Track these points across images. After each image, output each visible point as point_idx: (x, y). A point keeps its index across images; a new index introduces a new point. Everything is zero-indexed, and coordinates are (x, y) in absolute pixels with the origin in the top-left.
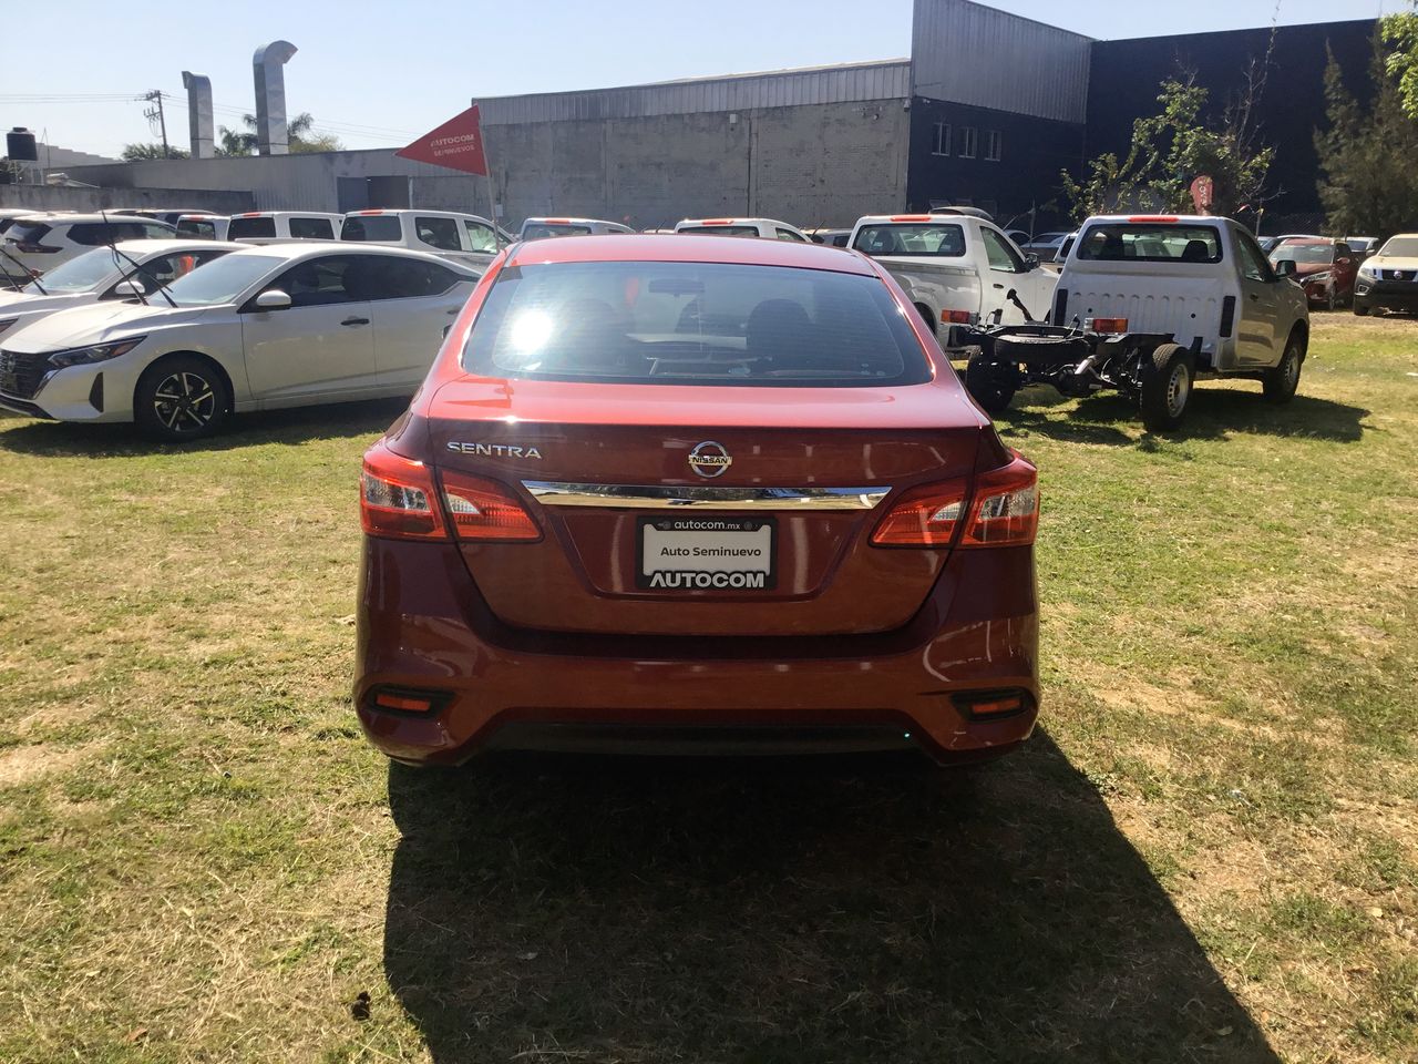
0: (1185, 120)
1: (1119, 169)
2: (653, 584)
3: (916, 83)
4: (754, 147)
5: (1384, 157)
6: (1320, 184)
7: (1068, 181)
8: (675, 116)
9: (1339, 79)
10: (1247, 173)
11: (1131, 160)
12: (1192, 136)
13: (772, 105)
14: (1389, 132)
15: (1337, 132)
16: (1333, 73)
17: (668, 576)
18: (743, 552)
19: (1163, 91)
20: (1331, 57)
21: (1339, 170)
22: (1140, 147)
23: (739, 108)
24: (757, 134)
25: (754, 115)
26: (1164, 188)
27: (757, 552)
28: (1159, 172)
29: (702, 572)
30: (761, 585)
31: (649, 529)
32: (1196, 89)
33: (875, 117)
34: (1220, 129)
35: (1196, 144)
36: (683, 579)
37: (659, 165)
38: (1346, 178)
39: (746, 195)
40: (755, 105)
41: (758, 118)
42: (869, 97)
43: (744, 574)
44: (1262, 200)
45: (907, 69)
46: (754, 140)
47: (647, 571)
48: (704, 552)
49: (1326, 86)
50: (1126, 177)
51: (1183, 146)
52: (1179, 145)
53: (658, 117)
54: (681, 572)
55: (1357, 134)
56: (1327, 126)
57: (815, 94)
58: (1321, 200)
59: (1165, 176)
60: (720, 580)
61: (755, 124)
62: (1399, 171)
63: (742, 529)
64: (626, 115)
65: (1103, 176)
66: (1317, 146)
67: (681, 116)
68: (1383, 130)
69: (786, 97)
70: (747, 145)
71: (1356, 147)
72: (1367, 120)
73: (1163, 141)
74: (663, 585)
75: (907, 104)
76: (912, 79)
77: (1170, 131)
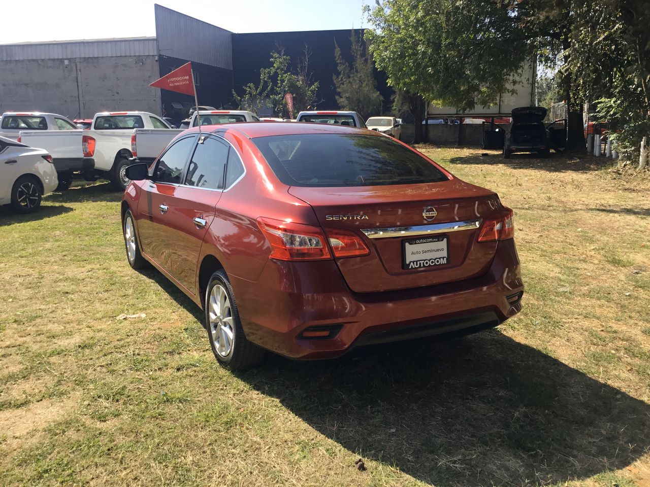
0: (282, 70)
1: (257, 90)
2: (410, 267)
3: (160, 49)
4: (79, 76)
5: (360, 86)
6: (337, 97)
7: (235, 95)
8: (33, 60)
9: (340, 54)
10: (309, 92)
11: (261, 87)
12: (287, 77)
13: (87, 56)
14: (361, 76)
15: (342, 76)
16: (338, 52)
17: (415, 263)
18: (438, 250)
19: (272, 57)
20: (336, 45)
21: (344, 91)
22: (264, 81)
23: (69, 57)
24: (80, 70)
25: (78, 60)
26: (277, 99)
27: (442, 250)
28: (273, 92)
29: (427, 260)
30: (446, 263)
31: (407, 244)
32: (285, 57)
33: (141, 64)
34: (297, 74)
35: (288, 80)
36: (420, 264)
37: (26, 85)
38: (347, 95)
39: (77, 99)
40: (78, 56)
41: (80, 62)
42: (137, 54)
43: (440, 258)
44: (315, 104)
45: (155, 42)
46: (79, 72)
47: (407, 262)
48: (426, 252)
49: (336, 57)
50: (260, 94)
51: (283, 81)
52: (280, 80)
53: (23, 61)
54: (419, 261)
55: (349, 77)
56: (338, 74)
57: (109, 52)
58: (339, 104)
59: (277, 94)
60: (432, 262)
61: (78, 65)
62: (365, 92)
63: (438, 241)
64: (5, 59)
65: (250, 93)
66: (335, 81)
67: (36, 61)
68: (359, 75)
69: (95, 52)
70: (75, 75)
71: (350, 82)
72: (352, 71)
73: (274, 78)
74: (414, 267)
75: (157, 58)
76: (158, 47)
77: (276, 74)
